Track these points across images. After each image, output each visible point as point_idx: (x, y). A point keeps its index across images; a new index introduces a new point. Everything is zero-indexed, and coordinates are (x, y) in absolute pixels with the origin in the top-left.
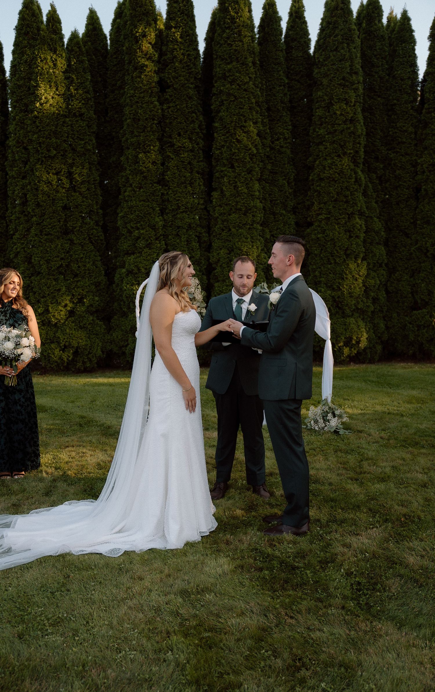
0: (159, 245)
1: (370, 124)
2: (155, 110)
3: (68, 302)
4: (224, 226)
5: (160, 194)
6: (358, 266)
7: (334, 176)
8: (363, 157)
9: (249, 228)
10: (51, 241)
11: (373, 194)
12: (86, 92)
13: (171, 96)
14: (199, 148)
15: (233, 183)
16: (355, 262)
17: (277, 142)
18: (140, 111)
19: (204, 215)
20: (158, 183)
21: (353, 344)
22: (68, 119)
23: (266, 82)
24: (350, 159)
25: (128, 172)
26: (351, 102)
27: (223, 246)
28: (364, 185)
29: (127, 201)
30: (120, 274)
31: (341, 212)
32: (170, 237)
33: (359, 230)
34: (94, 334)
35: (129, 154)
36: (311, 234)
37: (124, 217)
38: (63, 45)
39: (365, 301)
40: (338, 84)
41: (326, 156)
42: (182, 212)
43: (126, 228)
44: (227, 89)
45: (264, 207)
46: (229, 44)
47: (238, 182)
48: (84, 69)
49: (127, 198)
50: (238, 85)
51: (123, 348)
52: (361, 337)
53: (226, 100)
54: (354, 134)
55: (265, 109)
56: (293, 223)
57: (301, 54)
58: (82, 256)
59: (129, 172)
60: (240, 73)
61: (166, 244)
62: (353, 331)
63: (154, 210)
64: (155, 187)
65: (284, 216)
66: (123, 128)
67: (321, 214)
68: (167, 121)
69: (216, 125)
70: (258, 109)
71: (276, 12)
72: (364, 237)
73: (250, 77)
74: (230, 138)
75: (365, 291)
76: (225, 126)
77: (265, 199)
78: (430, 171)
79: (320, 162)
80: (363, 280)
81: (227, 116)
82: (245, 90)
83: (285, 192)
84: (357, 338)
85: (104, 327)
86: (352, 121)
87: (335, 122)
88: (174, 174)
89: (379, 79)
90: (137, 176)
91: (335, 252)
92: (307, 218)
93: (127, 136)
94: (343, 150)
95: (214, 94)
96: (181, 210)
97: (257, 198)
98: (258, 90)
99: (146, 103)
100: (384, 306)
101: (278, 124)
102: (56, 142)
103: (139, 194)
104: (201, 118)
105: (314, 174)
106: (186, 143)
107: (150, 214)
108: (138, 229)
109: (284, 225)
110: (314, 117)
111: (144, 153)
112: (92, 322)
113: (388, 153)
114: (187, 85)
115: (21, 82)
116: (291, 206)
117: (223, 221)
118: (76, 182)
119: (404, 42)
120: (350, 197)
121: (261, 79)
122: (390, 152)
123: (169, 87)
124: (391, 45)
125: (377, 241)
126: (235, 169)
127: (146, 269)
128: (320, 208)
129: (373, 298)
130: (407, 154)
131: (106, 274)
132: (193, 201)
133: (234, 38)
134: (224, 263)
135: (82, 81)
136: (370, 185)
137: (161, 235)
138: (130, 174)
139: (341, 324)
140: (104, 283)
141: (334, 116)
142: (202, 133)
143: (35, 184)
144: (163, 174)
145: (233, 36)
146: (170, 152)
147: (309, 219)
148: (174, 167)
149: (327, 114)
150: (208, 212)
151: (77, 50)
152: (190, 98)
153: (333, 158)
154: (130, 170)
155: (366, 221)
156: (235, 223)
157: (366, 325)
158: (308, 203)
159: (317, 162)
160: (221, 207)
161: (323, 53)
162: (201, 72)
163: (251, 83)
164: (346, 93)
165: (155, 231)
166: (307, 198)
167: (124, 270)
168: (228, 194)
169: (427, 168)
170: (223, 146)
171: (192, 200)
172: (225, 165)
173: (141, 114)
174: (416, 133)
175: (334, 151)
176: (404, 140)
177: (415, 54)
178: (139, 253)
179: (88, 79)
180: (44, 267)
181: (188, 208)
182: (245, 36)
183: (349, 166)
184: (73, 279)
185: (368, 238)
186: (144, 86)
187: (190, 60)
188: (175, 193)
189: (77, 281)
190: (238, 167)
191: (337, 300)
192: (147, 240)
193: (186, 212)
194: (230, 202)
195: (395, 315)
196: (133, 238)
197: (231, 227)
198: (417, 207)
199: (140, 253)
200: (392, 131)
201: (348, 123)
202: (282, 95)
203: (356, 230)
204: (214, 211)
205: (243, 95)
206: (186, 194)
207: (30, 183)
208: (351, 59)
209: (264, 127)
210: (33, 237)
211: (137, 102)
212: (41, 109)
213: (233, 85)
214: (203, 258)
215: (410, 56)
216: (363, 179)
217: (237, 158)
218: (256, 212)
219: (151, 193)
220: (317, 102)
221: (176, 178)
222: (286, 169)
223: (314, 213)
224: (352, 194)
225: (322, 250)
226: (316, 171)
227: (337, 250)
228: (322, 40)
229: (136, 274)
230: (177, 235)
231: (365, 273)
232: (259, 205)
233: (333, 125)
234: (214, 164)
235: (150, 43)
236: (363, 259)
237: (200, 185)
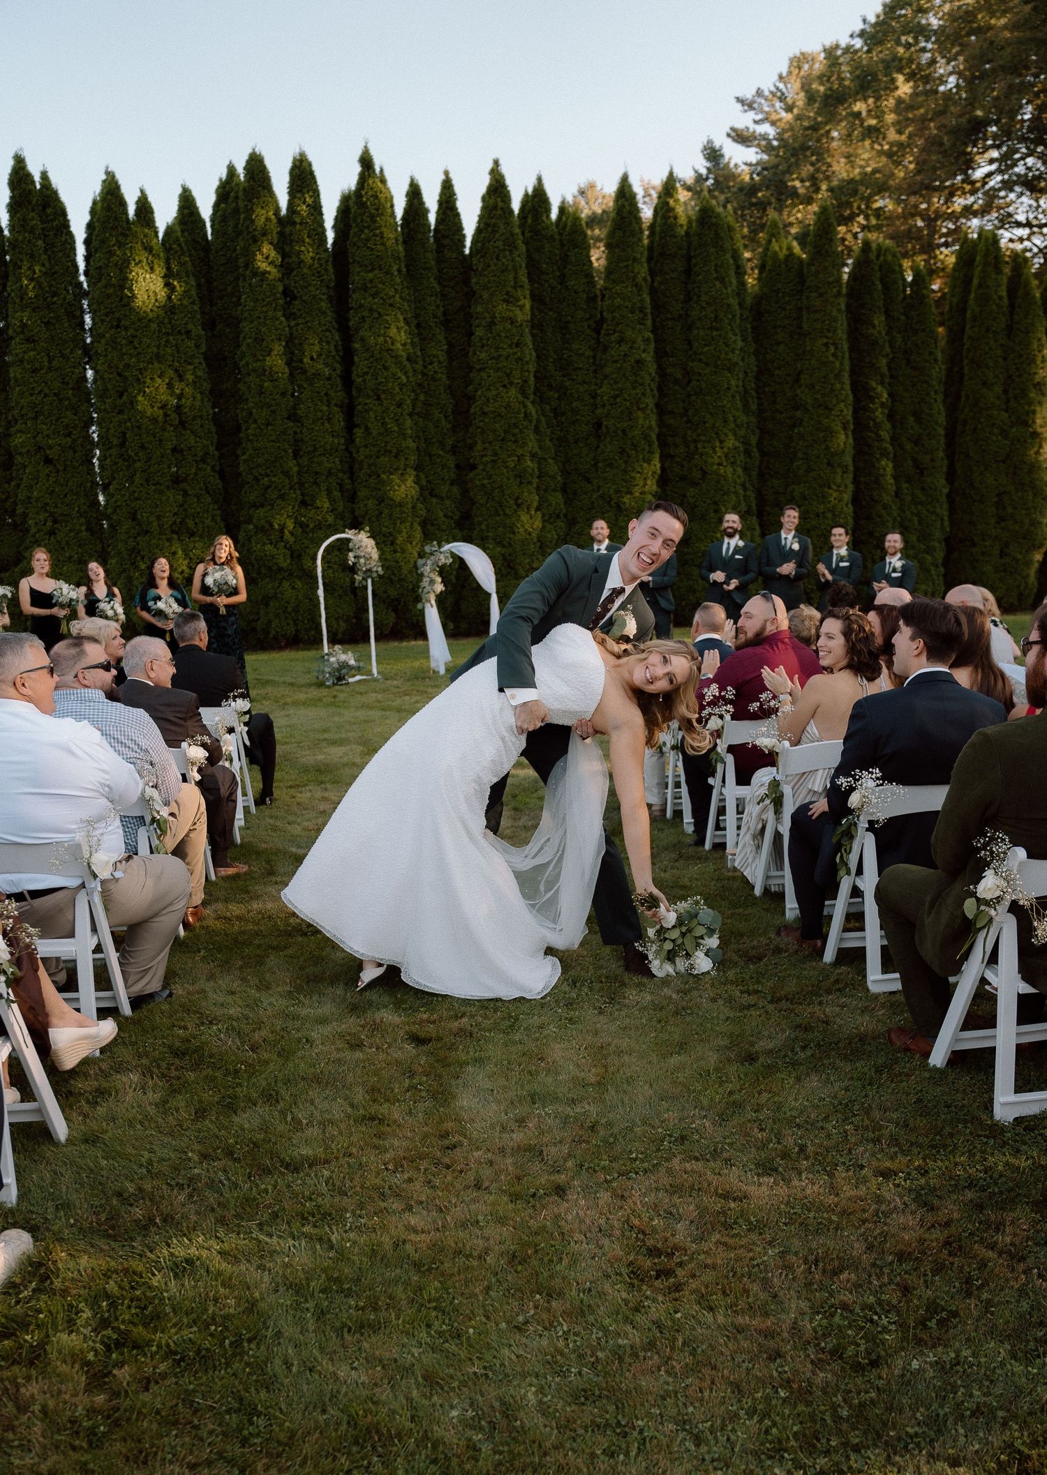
0: (294, 496)
1: (540, 345)
2: (282, 328)
4: (372, 472)
5: (292, 432)
6: (531, 518)
7: (499, 410)
8: (533, 386)
9: (402, 474)
10: (161, 492)
11: (547, 430)
12: (191, 303)
13: (300, 310)
14: (337, 375)
15: (381, 419)
16: (528, 513)
17: (431, 367)
18: (263, 329)
19: (346, 457)
20: (289, 418)
22: (171, 338)
23: (414, 293)
24: (518, 390)
26: (517, 321)
28: (535, 421)
29: (251, 441)
30: (246, 532)
31: (509, 453)
32: (307, 485)
33: (531, 475)
35: (251, 382)
36: (475, 479)
37: (248, 461)
40: (501, 300)
41: (490, 385)
42: (320, 455)
43: (252, 474)
44: (368, 303)
45: (418, 448)
46: (368, 248)
47: (387, 418)
48: (187, 272)
49: (250, 438)
50: (382, 298)
53: (367, 317)
54: (522, 360)
55: (414, 326)
56: (453, 466)
57: (454, 255)
59: (252, 405)
60: (384, 284)
63: (286, 452)
64: (286, 424)
65: (443, 457)
66: (241, 348)
67: (485, 456)
68: (297, 342)
69: (357, 346)
70: (407, 328)
71: (422, 203)
72: (538, 483)
73: (395, 289)
74: (375, 364)
75: (541, 547)
76: (368, 349)
77: (418, 437)
78: (611, 405)
79: (482, 392)
80: (538, 535)
81: (370, 337)
82: (391, 305)
83: (443, 428)
86: (518, 345)
87: (498, 345)
88: (308, 408)
89: (549, 289)
90: (262, 410)
91: (504, 501)
92: (469, 459)
93: (247, 359)
94: (509, 379)
95: (352, 308)
96: (318, 453)
97: (410, 437)
98: (406, 303)
99: (270, 319)
101: (430, 343)
102: (160, 368)
103: (267, 432)
104: (338, 338)
105: (476, 407)
106: (320, 369)
107: (281, 457)
108: (268, 475)
109: (443, 469)
110: (473, 337)
111: (271, 381)
113: (563, 380)
114: (319, 296)
115: (111, 291)
116: (450, 444)
117: (369, 465)
118: (186, 418)
120: (519, 436)
121: (409, 289)
122: (565, 379)
123: (296, 298)
124: (562, 245)
125: (553, 487)
126: (382, 401)
127: (279, 525)
128: (485, 449)
130: (584, 382)
132: (333, 441)
133: (375, 241)
135: (187, 289)
136: (543, 419)
137: (296, 483)
138: (253, 408)
141: (497, 338)
142: (340, 356)
143: (136, 421)
144: (294, 408)
145: (373, 238)
146: (302, 380)
147: (471, 461)
148: (308, 399)
149: (489, 335)
150: (350, 453)
151: (178, 248)
152: (324, 313)
153: (497, 389)
154: (253, 402)
155: (539, 463)
156: (384, 468)
158: (469, 441)
159: (479, 393)
160: (367, 448)
162: (333, 277)
163: (397, 296)
164: (511, 311)
165: (289, 479)
166: (469, 435)
167: (251, 527)
168: (375, 432)
169: (608, 400)
170: (366, 373)
171: (331, 439)
172: (369, 397)
173: (265, 333)
174: (594, 357)
175: (499, 380)
176: (581, 365)
177: (590, 261)
178: (270, 505)
179: (193, 286)
180: (155, 524)
181: (327, 450)
183: (517, 398)
185: (542, 484)
186: (267, 297)
188: (311, 431)
189: (195, 542)
190: (386, 400)
192: (280, 490)
193: (325, 455)
194: (378, 443)
196: (262, 487)
197: (380, 473)
198: (598, 447)
199: (272, 505)
200: (567, 354)
201: (514, 346)
202: (434, 308)
203: (528, 475)
204: (358, 452)
205: (390, 311)
206: (324, 432)
207: (130, 420)
208: (515, 270)
209: (414, 348)
211: (259, 318)
212: (139, 326)
213: (376, 298)
214: (347, 511)
215: (584, 265)
216: (534, 413)
217: (385, 388)
218: (409, 454)
219: (281, 432)
220: (477, 319)
221: (310, 413)
222: (443, 400)
223: (477, 454)
224: (521, 431)
225: (488, 498)
226: (478, 404)
227: (506, 500)
228: (479, 241)
229: (268, 530)
230: (315, 483)
231: (540, 525)
232: (412, 445)
233: (497, 349)
234: (354, 393)
235: (271, 243)
236: (537, 509)
237: (339, 420)
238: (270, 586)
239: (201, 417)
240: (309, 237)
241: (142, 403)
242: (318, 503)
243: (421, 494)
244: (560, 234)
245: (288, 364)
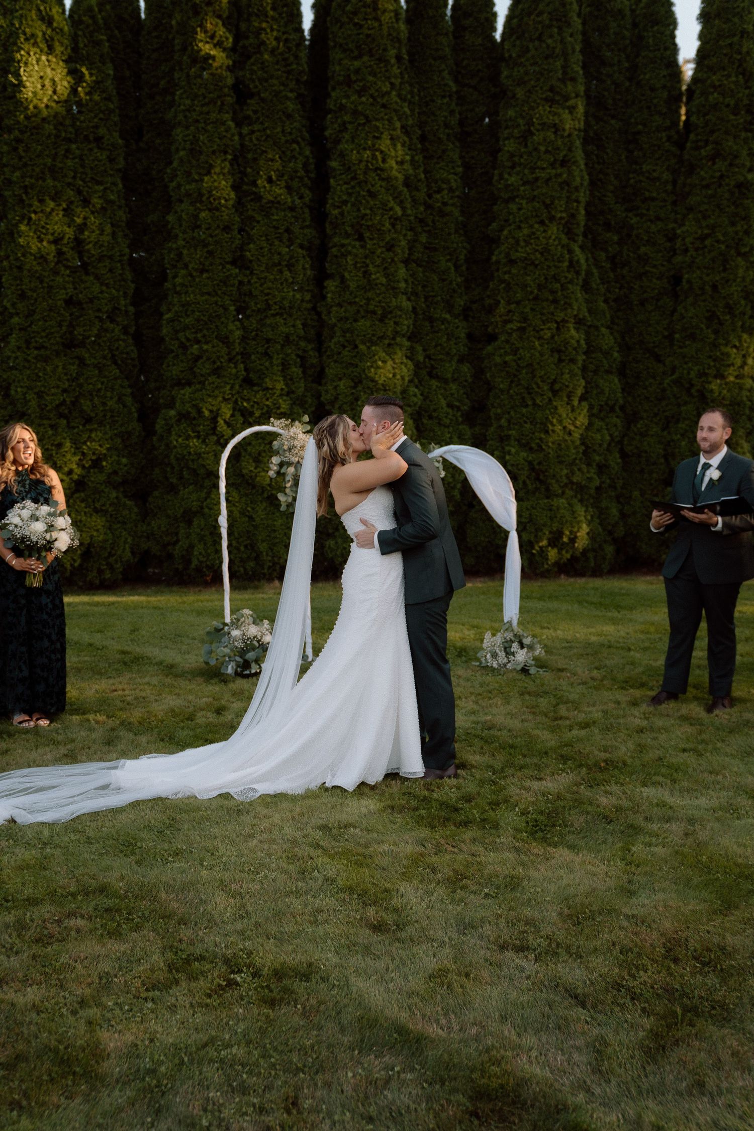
0: (234, 371)
1: (596, 166)
2: (229, 136)
3: (74, 466)
4: (347, 341)
5: (236, 283)
6: (573, 410)
7: (532, 257)
8: (583, 223)
9: (389, 345)
10: (46, 360)
11: (601, 286)
12: (106, 99)
13: (255, 112)
14: (305, 204)
15: (362, 267)
16: (568, 404)
17: (438, 196)
18: (201, 138)
19: (311, 319)
20: (234, 263)
21: (564, 543)
22: (74, 146)
23: (419, 91)
24: (561, 229)
25: (181, 243)
26: (564, 130)
27: (345, 374)
28: (583, 273)
29: (179, 293)
30: (165, 419)
31: (544, 318)
32: (253, 357)
33: (575, 349)
34: (119, 522)
35: (182, 211)
36: (494, 354)
37: (173, 321)
38: (64, 10)
39: (585, 470)
40: (541, 99)
41: (521, 221)
42: (274, 315)
43: (177, 339)
44: (352, 103)
45: (414, 308)
46: (356, 24)
47: (371, 266)
48: (102, 56)
49: (178, 289)
50: (372, 96)
51: (169, 547)
52: (578, 531)
53: (350, 123)
54: (568, 185)
55: (417, 138)
56: (463, 335)
57: (480, 41)
58: (99, 386)
59: (183, 243)
60: (375, 75)
61: (246, 370)
62: (564, 520)
63: (226, 309)
64: (228, 270)
65: (449, 323)
66: (171, 163)
67: (510, 321)
68: (250, 156)
69: (334, 164)
70: (406, 139)
72: (584, 361)
73: (392, 84)
74: (358, 189)
75: (585, 453)
76: (349, 168)
77: (416, 294)
78: (696, 250)
79: (510, 231)
80: (582, 435)
81: (352, 151)
82: (384, 106)
83: (451, 283)
84: (571, 532)
85: (136, 510)
86: (564, 163)
87: (536, 163)
88: (261, 248)
89: (613, 87)
90: (196, 250)
91: (534, 386)
92: (487, 326)
93: (178, 179)
94: (549, 212)
95: (330, 111)
96: (272, 312)
97: (403, 293)
98: (406, 104)
99: (213, 123)
100: (618, 478)
101: (438, 163)
102: (55, 187)
103: (200, 282)
104: (308, 153)
105: (500, 253)
106: (281, 195)
107: (219, 317)
108: (198, 342)
109: (449, 340)
110: (500, 154)
111: (210, 210)
112: (115, 501)
113: (627, 217)
114: (284, 93)
116: (460, 306)
117: (344, 332)
118: (89, 258)
119: (657, 24)
120: (560, 293)
121: (411, 85)
122: (630, 215)
123: (252, 95)
124: (635, 25)
125: (606, 367)
126: (365, 242)
127: (211, 411)
128: (510, 311)
129: (598, 465)
130: (658, 218)
131: (140, 419)
132: (294, 296)
133: (366, 14)
134: (346, 403)
135: (100, 79)
136: (595, 271)
137: (237, 354)
138: (184, 247)
139: (543, 509)
140: (137, 434)
141: (534, 154)
142: (309, 178)
143: (17, 259)
144: (241, 248)
145: (363, 10)
146: (254, 210)
147: (490, 329)
148: (261, 236)
149: (523, 150)
150: (319, 314)
151: (90, 21)
152: (289, 116)
153: (531, 227)
154: (184, 240)
155: (588, 334)
156: (364, 336)
157: (586, 511)
158: (488, 301)
159: (505, 232)
160: (342, 307)
161: (518, 42)
162: (307, 69)
163: (394, 93)
164: (555, 114)
165: (228, 347)
166: (488, 293)
167: (172, 413)
168: (353, 285)
169: (692, 243)
170: (345, 202)
171: (291, 294)
172: (347, 235)
173: (204, 143)
174: (674, 183)
175: (534, 214)
176: (654, 195)
177: (675, 45)
178: (200, 383)
179: (109, 75)
180: (33, 403)
181: (285, 309)
182: (385, 11)
183: (560, 239)
184: (84, 425)
185: (591, 363)
186: (210, 93)
187: (289, 49)
188: (263, 281)
189: (91, 431)
190: (371, 239)
191: (537, 467)
192: (214, 362)
193: (281, 315)
194: (357, 300)
195: (636, 493)
196: (190, 357)
197: (357, 342)
198: (674, 311)
199: (202, 383)
200: (634, 178)
201: (557, 165)
202: (446, 114)
203: (570, 349)
204: (329, 312)
205: (382, 114)
206: (282, 284)
207: (7, 257)
208: (565, 55)
209: (415, 169)
210: (13, 352)
211: (197, 121)
212: (27, 127)
213: (363, 96)
214: (309, 394)
215: (666, 49)
216: (583, 261)
217: (369, 223)
218: (400, 316)
219: (221, 281)
220: (507, 128)
221: (263, 256)
222: (453, 243)
223: (499, 319)
224: (563, 288)
225: (512, 382)
226: (503, 248)
227: (537, 384)
228: (515, 21)
229: (194, 419)
230: (266, 354)
231: (586, 422)
232: (407, 304)
233: (533, 169)
234: (329, 231)
235: (219, 17)
236: (582, 398)
237: (305, 268)
238: (194, 496)
239: (111, 258)
240: (273, 9)
241: (27, 237)
242: (268, 383)
243: (416, 374)
244: (633, 11)
245: (235, 187)
